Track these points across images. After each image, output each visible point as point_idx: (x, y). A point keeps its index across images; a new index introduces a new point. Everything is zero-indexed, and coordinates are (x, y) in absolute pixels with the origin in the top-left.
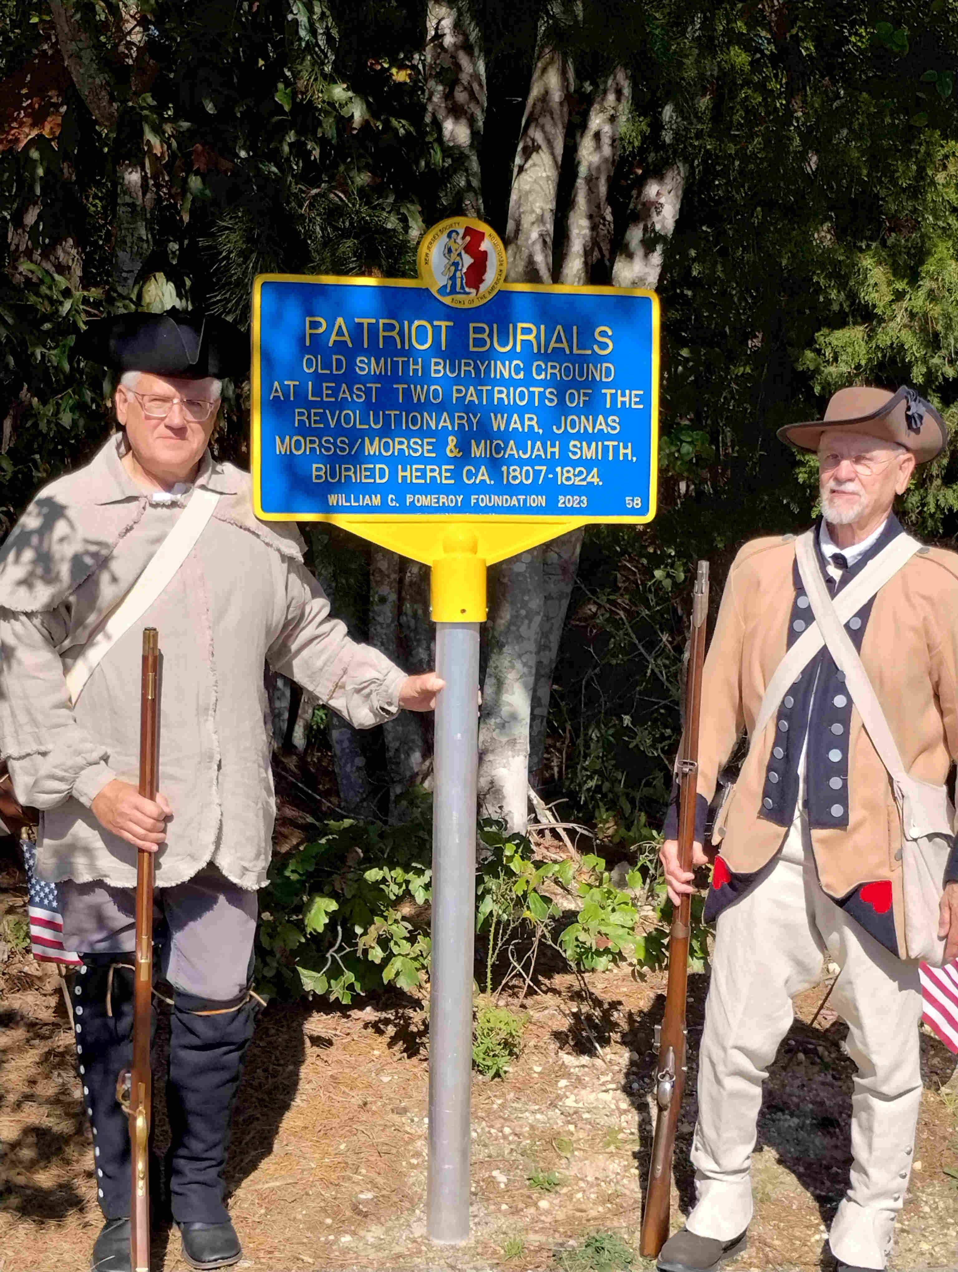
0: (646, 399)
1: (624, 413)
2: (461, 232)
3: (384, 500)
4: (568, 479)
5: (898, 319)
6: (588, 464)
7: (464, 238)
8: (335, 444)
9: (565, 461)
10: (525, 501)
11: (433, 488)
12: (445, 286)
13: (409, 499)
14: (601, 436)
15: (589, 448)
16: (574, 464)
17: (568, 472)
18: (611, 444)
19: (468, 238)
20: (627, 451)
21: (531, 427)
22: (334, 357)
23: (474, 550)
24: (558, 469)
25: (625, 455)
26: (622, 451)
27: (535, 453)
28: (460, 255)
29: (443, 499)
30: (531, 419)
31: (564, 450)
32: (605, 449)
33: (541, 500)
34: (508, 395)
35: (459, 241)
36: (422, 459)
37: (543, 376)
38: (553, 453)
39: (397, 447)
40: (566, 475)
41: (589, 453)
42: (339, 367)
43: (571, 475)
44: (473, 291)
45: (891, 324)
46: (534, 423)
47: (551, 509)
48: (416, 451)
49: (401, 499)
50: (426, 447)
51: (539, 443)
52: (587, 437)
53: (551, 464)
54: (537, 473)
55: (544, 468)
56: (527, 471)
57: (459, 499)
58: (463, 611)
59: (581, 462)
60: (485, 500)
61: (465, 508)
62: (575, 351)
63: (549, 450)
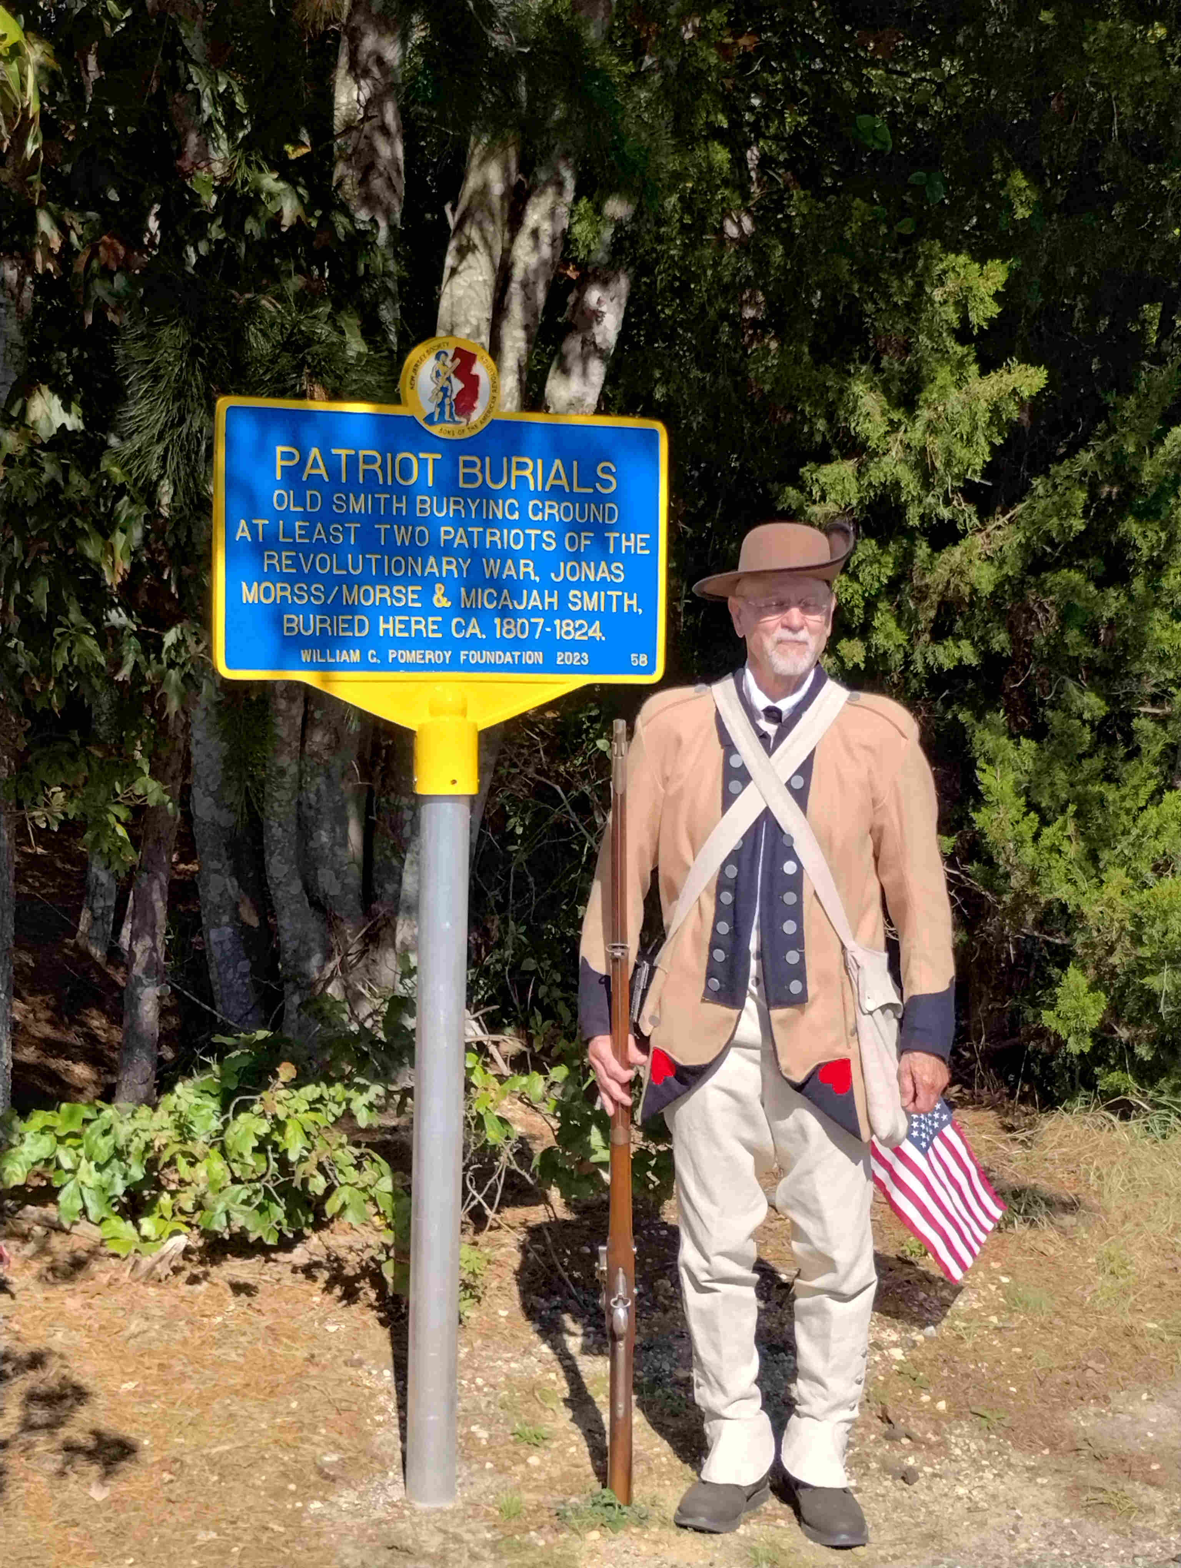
0: (652, 544)
1: (629, 559)
2: (451, 353)
3: (363, 655)
4: (568, 633)
5: (893, 453)
6: (589, 616)
7: (453, 360)
8: (308, 592)
9: (563, 612)
10: (520, 657)
11: (420, 642)
12: (432, 415)
13: (391, 654)
14: (604, 585)
15: (591, 598)
16: (574, 616)
17: (568, 625)
18: (615, 594)
19: (458, 361)
20: (631, 602)
21: (527, 574)
22: (308, 493)
23: (464, 712)
24: (557, 622)
25: (630, 606)
26: (627, 602)
27: (532, 603)
28: (449, 379)
29: (429, 655)
30: (526, 566)
31: (563, 600)
32: (609, 599)
33: (538, 657)
34: (501, 539)
35: (448, 363)
36: (406, 610)
37: (539, 517)
38: (551, 604)
39: (378, 595)
40: (565, 629)
41: (591, 603)
42: (314, 504)
43: (571, 629)
44: (464, 420)
45: (886, 459)
46: (530, 570)
47: (550, 667)
48: (399, 600)
49: (382, 655)
50: (410, 596)
51: (535, 592)
52: (588, 586)
53: (550, 615)
54: (534, 626)
55: (541, 621)
56: (523, 624)
57: (448, 655)
58: (454, 782)
59: (582, 614)
60: (475, 657)
61: (454, 665)
62: (576, 489)
63: (547, 600)
